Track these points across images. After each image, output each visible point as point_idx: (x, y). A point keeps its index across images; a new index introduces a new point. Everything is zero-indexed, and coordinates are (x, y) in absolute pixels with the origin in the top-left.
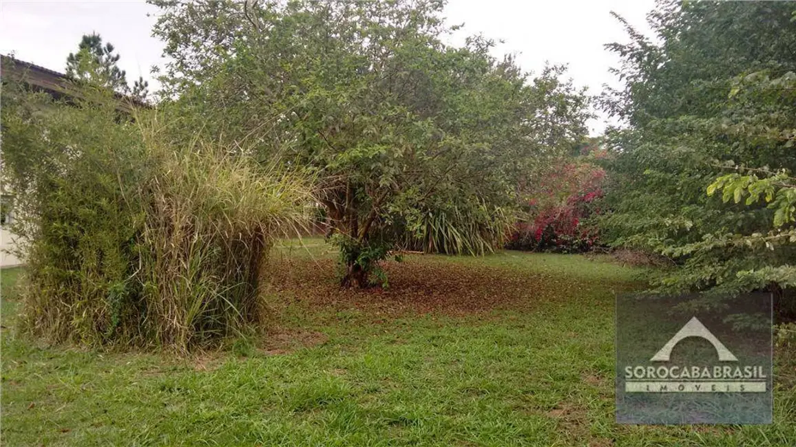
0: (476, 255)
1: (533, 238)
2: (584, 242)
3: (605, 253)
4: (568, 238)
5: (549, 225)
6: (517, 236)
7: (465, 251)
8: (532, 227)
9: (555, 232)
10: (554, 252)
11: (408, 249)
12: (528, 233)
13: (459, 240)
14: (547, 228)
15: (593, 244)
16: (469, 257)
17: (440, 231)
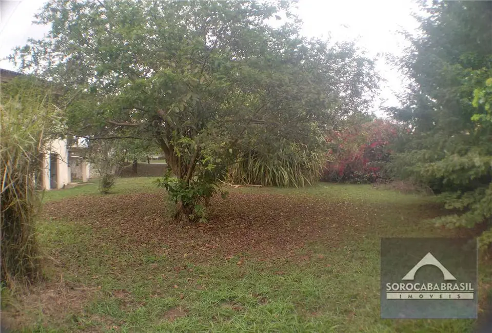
0: (299, 187)
1: (338, 174)
2: (371, 176)
3: (385, 183)
4: (360, 174)
5: (348, 165)
6: (327, 173)
7: (291, 184)
8: (337, 167)
9: (352, 170)
10: (351, 183)
11: (250, 183)
12: (334, 171)
13: (286, 177)
14: (347, 167)
15: (377, 177)
16: (294, 189)
17: (273, 171)
